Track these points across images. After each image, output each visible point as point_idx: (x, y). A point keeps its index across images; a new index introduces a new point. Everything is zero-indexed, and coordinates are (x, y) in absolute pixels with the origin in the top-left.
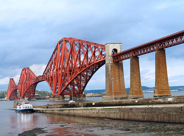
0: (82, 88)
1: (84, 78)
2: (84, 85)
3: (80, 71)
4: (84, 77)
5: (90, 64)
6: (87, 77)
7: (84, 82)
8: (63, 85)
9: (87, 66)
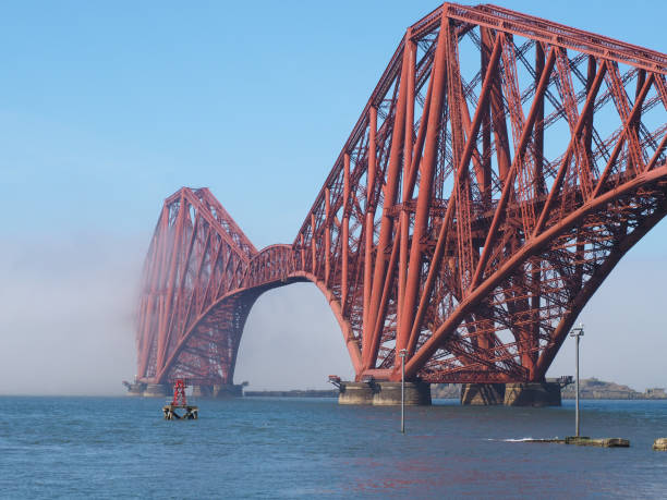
0: (543, 343)
1: (562, 273)
2: (556, 324)
3: (543, 229)
4: (558, 266)
5: (606, 185)
6: (580, 271)
7: (559, 304)
8: (428, 317)
9: (591, 201)
